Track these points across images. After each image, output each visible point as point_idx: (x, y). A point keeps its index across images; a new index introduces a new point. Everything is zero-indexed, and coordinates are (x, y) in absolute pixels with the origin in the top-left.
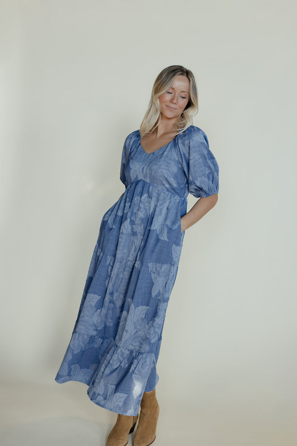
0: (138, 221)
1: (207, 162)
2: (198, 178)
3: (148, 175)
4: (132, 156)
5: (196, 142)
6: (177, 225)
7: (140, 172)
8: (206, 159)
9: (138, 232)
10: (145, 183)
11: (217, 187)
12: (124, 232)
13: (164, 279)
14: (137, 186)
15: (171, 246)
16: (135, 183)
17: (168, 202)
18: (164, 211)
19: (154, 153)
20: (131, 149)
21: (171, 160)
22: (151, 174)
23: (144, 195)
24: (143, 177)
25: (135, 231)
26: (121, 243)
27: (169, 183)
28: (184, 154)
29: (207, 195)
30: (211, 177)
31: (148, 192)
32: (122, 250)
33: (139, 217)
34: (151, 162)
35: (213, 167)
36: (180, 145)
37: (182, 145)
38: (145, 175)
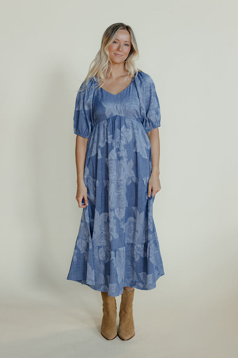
0: (121, 148)
7: (114, 110)
12: (113, 158)
19: (120, 94)
23: (123, 127)
24: (118, 113)
25: (121, 156)
26: (112, 167)
30: (157, 111)
31: (125, 124)
33: (122, 144)
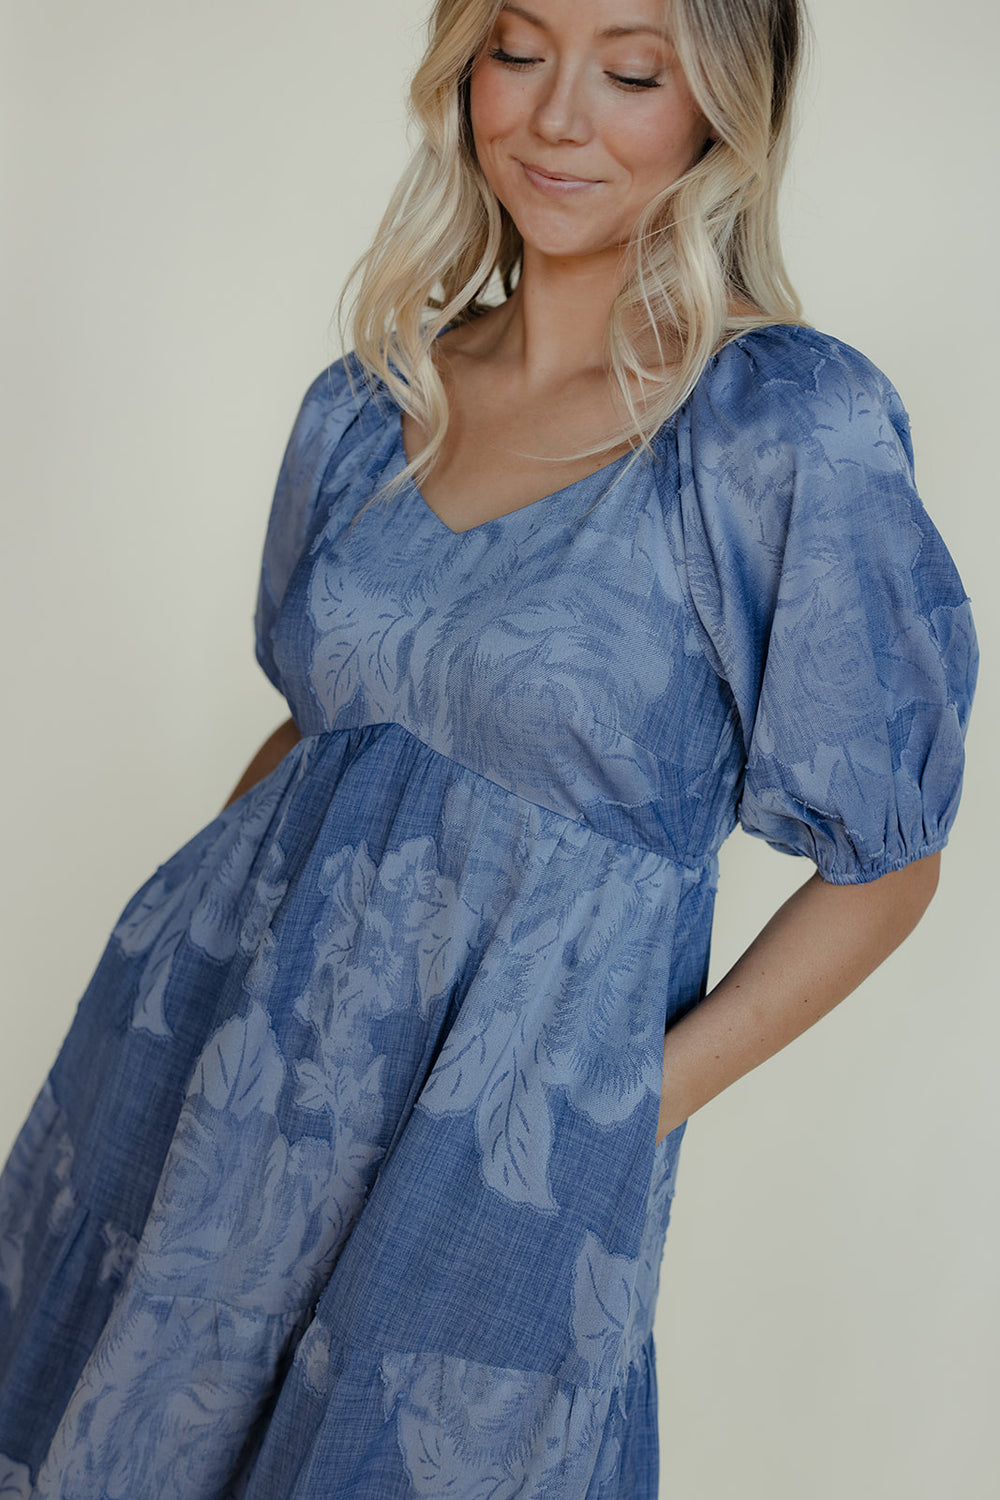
0: (341, 1037)
1: (904, 631)
2: (821, 746)
3: (444, 703)
4: (331, 529)
5: (839, 467)
6: (634, 1097)
7: (385, 670)
8: (896, 602)
9: (338, 1114)
10: (413, 751)
11: (945, 808)
12: (217, 1096)
13: (497, 1472)
14: (354, 774)
15: (570, 1250)
16: (343, 740)
17: (582, 904)
18: (546, 974)
19: (494, 532)
20: (330, 472)
21: (630, 598)
22: (465, 698)
24: (405, 709)
25: (315, 1106)
26: (182, 1173)
27: (598, 771)
28: (739, 558)
29: (866, 867)
30: (915, 734)
31: (436, 825)
32: (181, 1227)
34: (467, 600)
35: (938, 668)
36: (707, 481)
37: (725, 485)
38: (419, 695)
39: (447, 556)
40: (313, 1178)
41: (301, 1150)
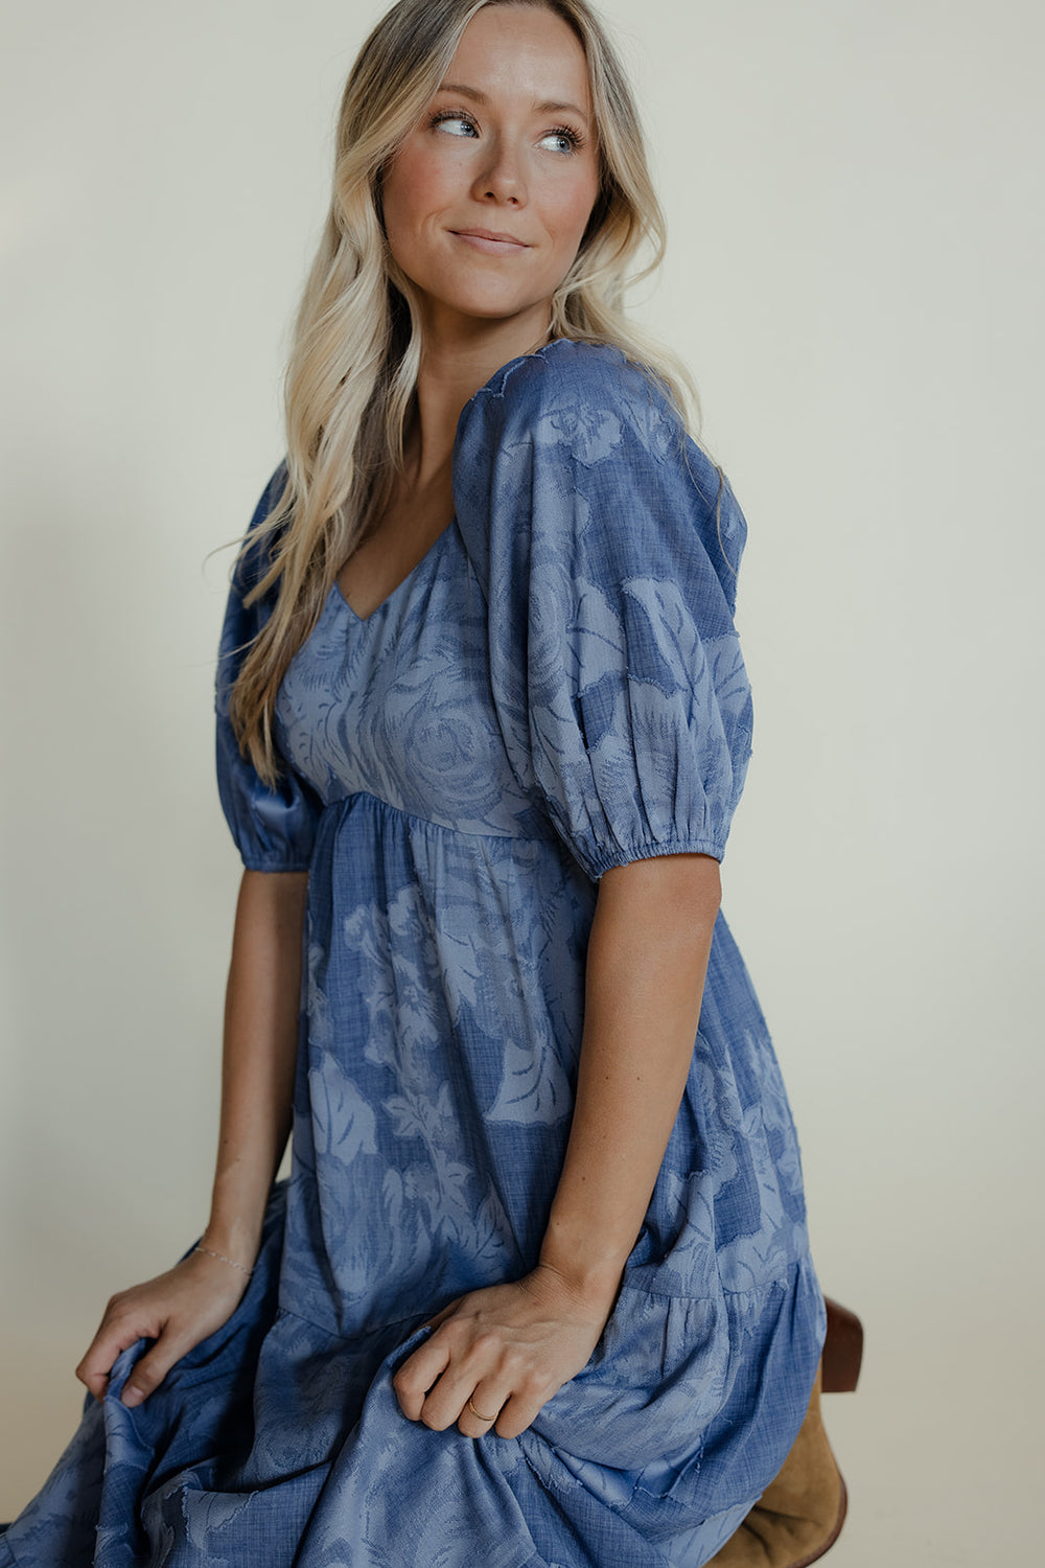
12: (319, 1142)
16: (334, 812)
19: (385, 611)
23: (400, 895)
34: (373, 676)
39: (359, 643)
40: (428, 1199)
41: (413, 1175)
